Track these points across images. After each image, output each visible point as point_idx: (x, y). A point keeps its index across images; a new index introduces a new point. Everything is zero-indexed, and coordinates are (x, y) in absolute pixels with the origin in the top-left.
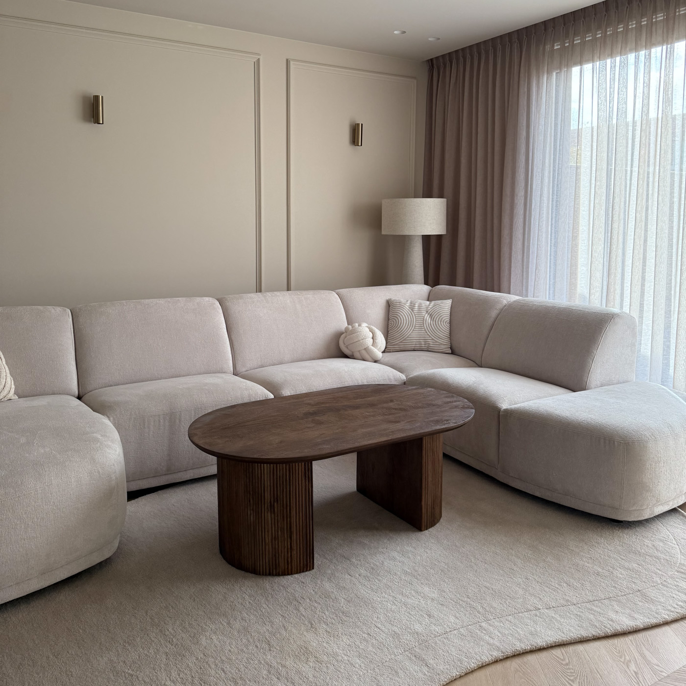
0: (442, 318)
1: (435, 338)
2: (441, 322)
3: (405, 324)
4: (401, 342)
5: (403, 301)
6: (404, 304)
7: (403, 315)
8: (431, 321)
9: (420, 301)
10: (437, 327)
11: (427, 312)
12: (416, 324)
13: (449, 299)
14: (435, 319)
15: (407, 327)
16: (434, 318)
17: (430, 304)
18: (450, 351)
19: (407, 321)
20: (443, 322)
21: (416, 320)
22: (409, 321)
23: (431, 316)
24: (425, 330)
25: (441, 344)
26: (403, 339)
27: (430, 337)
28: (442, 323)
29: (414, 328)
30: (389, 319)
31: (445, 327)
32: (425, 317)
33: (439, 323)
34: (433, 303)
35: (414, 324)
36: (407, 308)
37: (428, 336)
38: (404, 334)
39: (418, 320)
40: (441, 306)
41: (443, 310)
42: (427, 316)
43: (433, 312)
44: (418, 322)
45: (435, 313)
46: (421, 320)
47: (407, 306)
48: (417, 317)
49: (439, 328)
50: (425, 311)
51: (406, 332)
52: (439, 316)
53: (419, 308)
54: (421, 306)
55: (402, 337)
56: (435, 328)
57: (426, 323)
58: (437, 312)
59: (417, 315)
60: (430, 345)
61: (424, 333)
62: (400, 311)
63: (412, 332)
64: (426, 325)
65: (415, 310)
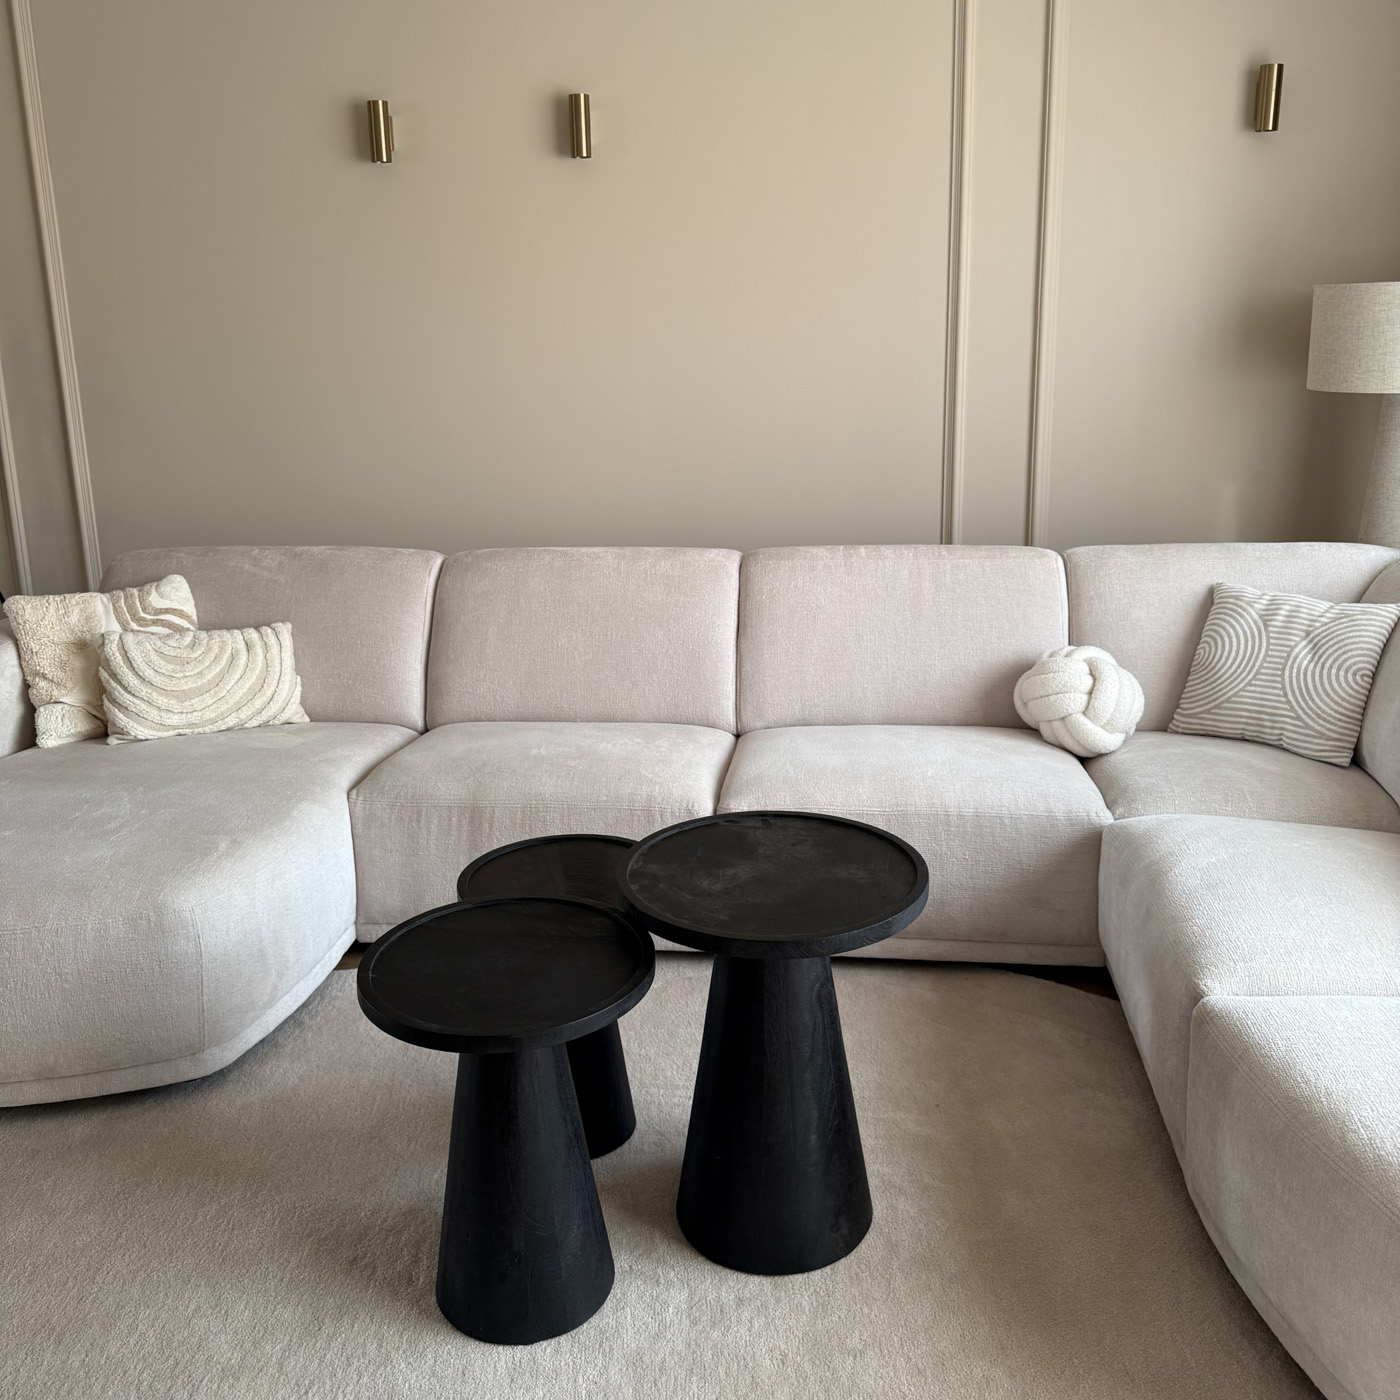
0: (1345, 661)
1: (1306, 714)
2: (1339, 669)
3: (1230, 661)
4: (1207, 712)
6: (1249, 604)
7: (1233, 634)
8: (1310, 662)
10: (1322, 684)
11: (1308, 634)
12: (1261, 667)
14: (1322, 660)
15: (1239, 667)
16: (1321, 657)
19: (1241, 653)
20: (1347, 672)
21: (1266, 655)
22: (1245, 653)
23: (1316, 649)
24: (1283, 688)
25: (1321, 735)
26: (1214, 704)
27: (1292, 709)
28: (1342, 673)
29: (1254, 678)
31: (1345, 687)
32: (1297, 650)
33: (1334, 671)
35: (1258, 664)
36: (1252, 618)
37: (1287, 706)
38: (1222, 689)
39: (1272, 656)
40: (1356, 623)
41: (1358, 634)
42: (1305, 647)
43: (1325, 637)
44: (1270, 662)
45: (1331, 643)
46: (1281, 657)
47: (1254, 612)
48: (1271, 647)
49: (1327, 686)
50: (1302, 631)
51: (1227, 686)
52: (1340, 652)
53: (1289, 622)
54: (1295, 617)
55: (1211, 699)
56: (1315, 687)
57: (1292, 668)
58: (1339, 638)
59: (1272, 641)
60: (1285, 733)
61: (1278, 695)
62: (1228, 622)
63: (1245, 686)
64: (1291, 673)
65: (1274, 626)
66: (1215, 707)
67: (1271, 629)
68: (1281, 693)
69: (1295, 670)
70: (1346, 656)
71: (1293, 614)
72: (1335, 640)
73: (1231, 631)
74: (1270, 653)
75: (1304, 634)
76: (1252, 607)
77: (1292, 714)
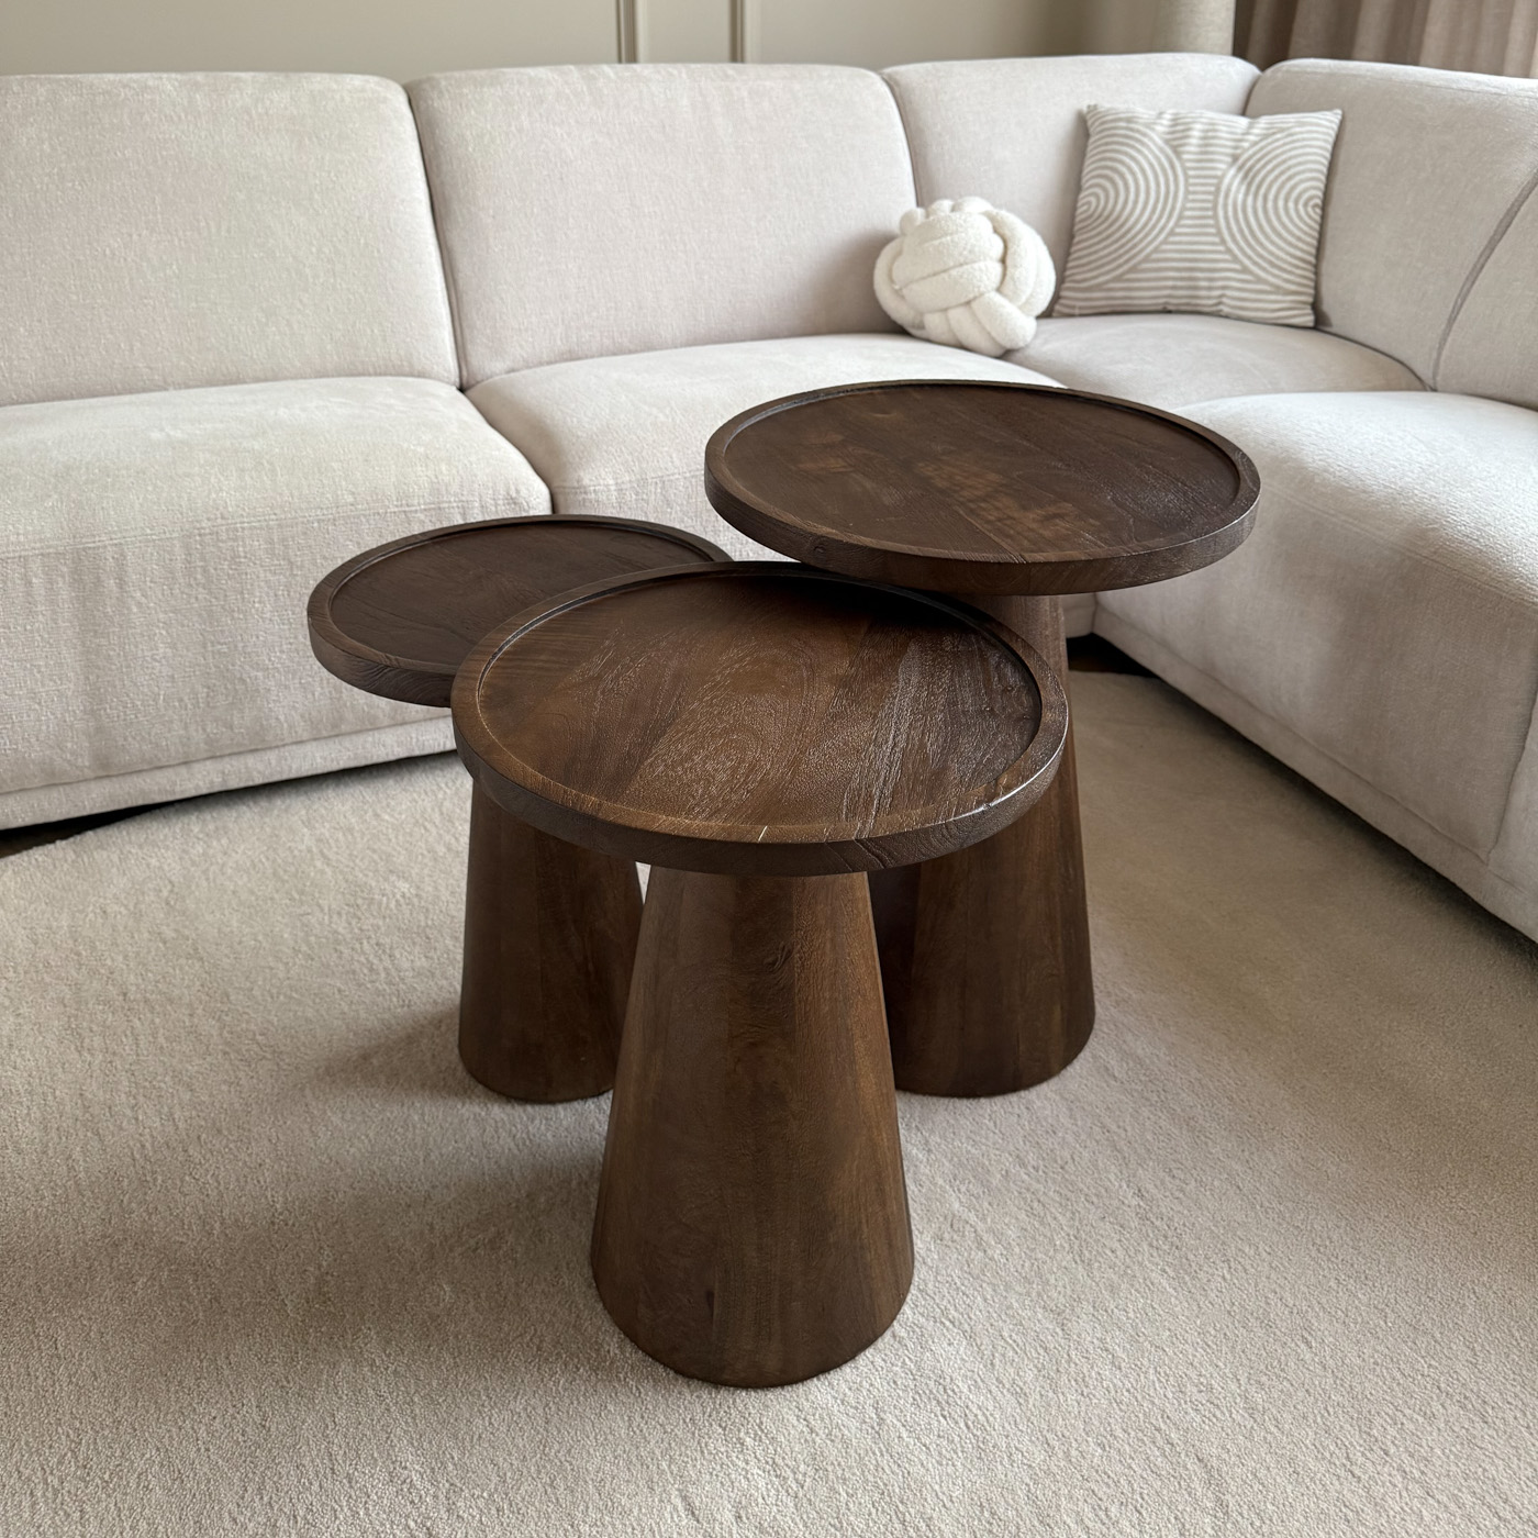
0: (1293, 188)
1: (1255, 263)
2: (1286, 201)
3: (1140, 206)
4: (1118, 279)
5: (1143, 112)
6: (1148, 126)
7: (1136, 169)
8: (1247, 194)
9: (1210, 114)
10: (1268, 220)
11: (1235, 158)
12: (1184, 209)
13: (1330, 109)
14: (1262, 191)
15: (1153, 211)
16: (1259, 187)
17: (1251, 126)
18: (1309, 319)
19: (1153, 193)
20: (1296, 202)
21: (1187, 192)
22: (1158, 192)
23: (1248, 175)
24: (1219, 233)
25: (1278, 290)
26: (1126, 267)
27: (1235, 259)
28: (1291, 205)
29: (1177, 225)
30: (1078, 188)
31: (1300, 223)
32: (1226, 181)
33: (1281, 203)
34: (1264, 121)
35: (1179, 205)
36: (1155, 144)
37: (1227, 257)
38: (1135, 246)
39: (1195, 193)
40: (1295, 137)
41: (1301, 151)
42: (1235, 176)
43: (1259, 160)
44: (1194, 201)
45: (1269, 167)
46: (1209, 193)
47: (1157, 136)
48: (1191, 181)
49: (1276, 223)
50: (1226, 155)
51: (1141, 241)
52: (1284, 177)
53: (1206, 145)
54: (1213, 138)
55: (1121, 261)
56: (1260, 226)
57: (1225, 205)
58: (1279, 160)
59: (1191, 173)
60: (1229, 293)
61: (1213, 244)
62: (1126, 154)
63: (1166, 238)
64: (1226, 213)
65: (1189, 153)
66: (1131, 270)
67: (1185, 157)
68: (1217, 240)
69: (1230, 209)
70: (1292, 182)
71: (1210, 134)
72: (1275, 162)
73: (1133, 165)
74: (1191, 189)
75: (1229, 159)
76: (1153, 130)
77: (1237, 267)
